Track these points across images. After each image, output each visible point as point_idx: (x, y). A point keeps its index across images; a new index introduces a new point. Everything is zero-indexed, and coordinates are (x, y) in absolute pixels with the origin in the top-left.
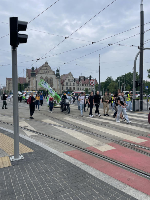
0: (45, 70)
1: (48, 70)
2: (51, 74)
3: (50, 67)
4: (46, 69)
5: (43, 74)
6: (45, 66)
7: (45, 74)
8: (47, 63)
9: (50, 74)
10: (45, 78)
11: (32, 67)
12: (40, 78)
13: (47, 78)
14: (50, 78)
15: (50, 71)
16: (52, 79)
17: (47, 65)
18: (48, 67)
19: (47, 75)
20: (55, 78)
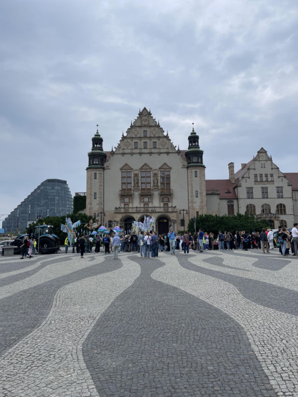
0: (140, 138)
1: (150, 138)
2: (162, 151)
3: (159, 126)
4: (145, 137)
5: (132, 154)
6: (139, 124)
7: (141, 154)
8: (150, 114)
9: (160, 153)
10: (141, 168)
12: (121, 169)
13: (145, 168)
14: (159, 167)
15: (161, 140)
16: (169, 170)
17: (146, 120)
18: (152, 129)
19: (146, 159)
20: (182, 168)
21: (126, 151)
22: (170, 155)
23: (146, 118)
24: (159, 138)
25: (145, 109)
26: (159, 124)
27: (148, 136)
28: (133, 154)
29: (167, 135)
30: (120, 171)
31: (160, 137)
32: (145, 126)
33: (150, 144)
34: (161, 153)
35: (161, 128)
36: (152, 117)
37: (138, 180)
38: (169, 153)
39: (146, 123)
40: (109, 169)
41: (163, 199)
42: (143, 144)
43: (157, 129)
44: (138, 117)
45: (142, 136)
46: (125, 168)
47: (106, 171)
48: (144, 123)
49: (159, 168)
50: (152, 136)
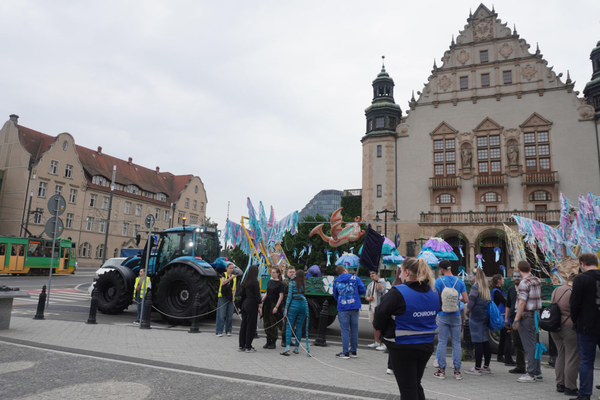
0: (473, 67)
1: (496, 63)
2: (525, 88)
3: (516, 36)
4: (485, 63)
5: (455, 102)
6: (470, 39)
7: (475, 99)
8: (493, 15)
9: (520, 94)
10: (477, 130)
11: (379, 72)
12: (433, 134)
13: (487, 129)
14: (521, 123)
15: (523, 65)
16: (546, 128)
17: (486, 28)
18: (500, 45)
19: (488, 109)
20: (580, 121)
21: (441, 98)
22: (546, 94)
23: (485, 24)
24: (517, 61)
25: (482, 7)
26: (515, 32)
27: (491, 60)
28: (458, 100)
29: (538, 51)
30: (430, 137)
31: (520, 59)
32: (483, 41)
33: (496, 76)
34: (524, 93)
35: (523, 40)
36: (499, 21)
37: (470, 154)
38: (545, 90)
39: (486, 35)
40: (407, 136)
41: (533, 194)
42: (479, 77)
43: (511, 43)
44: (466, 27)
45: (478, 62)
46: (440, 131)
47: (401, 141)
48: (480, 35)
49: (520, 126)
50: (501, 58)
